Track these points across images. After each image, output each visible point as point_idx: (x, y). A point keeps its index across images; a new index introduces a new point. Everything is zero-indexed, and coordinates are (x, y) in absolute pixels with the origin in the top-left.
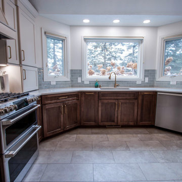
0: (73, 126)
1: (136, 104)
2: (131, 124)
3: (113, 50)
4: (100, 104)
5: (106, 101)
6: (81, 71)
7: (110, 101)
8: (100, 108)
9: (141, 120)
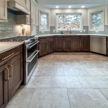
0: (52, 51)
1: (81, 41)
2: (79, 50)
3: (67, 18)
4: (64, 41)
5: (67, 40)
6: (55, 27)
7: (69, 40)
8: (64, 43)
9: (84, 49)
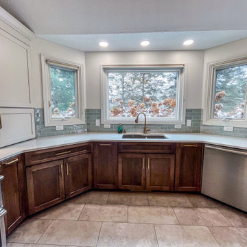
2: (166, 188)
4: (120, 160)
7: (135, 156)
